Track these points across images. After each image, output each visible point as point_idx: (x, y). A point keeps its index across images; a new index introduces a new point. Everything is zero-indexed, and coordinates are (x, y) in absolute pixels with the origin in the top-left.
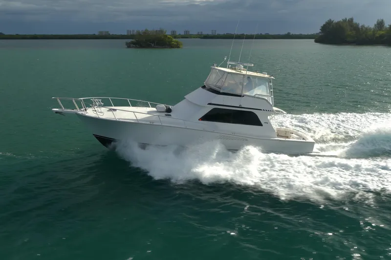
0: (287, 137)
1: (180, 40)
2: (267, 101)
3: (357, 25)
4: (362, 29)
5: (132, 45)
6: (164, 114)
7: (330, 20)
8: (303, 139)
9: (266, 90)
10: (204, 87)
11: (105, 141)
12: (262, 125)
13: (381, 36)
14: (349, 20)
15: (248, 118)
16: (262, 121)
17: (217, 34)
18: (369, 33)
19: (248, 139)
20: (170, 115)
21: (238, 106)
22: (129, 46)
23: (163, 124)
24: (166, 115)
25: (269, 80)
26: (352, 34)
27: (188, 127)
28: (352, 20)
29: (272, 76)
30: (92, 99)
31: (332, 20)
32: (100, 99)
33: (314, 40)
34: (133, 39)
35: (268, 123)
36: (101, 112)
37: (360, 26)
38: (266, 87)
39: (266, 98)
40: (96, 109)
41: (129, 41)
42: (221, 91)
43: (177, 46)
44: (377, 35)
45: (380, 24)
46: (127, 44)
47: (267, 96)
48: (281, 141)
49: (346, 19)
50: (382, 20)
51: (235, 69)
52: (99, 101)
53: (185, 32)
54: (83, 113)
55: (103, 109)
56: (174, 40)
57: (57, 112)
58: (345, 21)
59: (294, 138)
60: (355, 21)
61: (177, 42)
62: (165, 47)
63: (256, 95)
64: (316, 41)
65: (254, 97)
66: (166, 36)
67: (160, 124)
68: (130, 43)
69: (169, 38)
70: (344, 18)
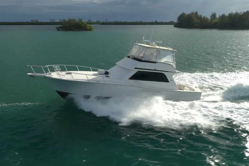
0: (181, 89)
1: (92, 26)
2: (172, 66)
3: (201, 16)
4: (204, 18)
5: (60, 29)
6: (104, 76)
7: (183, 13)
8: (193, 90)
9: (171, 59)
10: (129, 57)
11: (63, 95)
12: (169, 82)
13: (216, 23)
14: (195, 13)
15: (160, 77)
16: (169, 79)
17: (108, 22)
18: (208, 21)
19: (161, 91)
20: (109, 76)
21: (154, 69)
22: (58, 29)
23: (106, 83)
24: (106, 76)
25: (172, 52)
26: (197, 22)
27: (122, 85)
28: (197, 13)
29: (175, 49)
30: (54, 66)
31: (185, 13)
32: (59, 66)
33: (173, 25)
34: (61, 25)
35: (172, 80)
36: (63, 75)
37: (203, 17)
38: (171, 56)
39: (171, 64)
40: (59, 73)
41: (58, 26)
42: (143, 60)
43: (90, 30)
44: (213, 23)
45: (214, 16)
46: (57, 28)
47: (172, 62)
48: (181, 92)
49: (193, 12)
50: (215, 13)
51: (150, 45)
52: (58, 68)
53: (88, 20)
54: (50, 76)
55: (64, 73)
56: (88, 25)
57: (30, 76)
58: (192, 13)
59: (186, 90)
60: (199, 14)
61: (90, 27)
62: (82, 30)
63: (164, 62)
64: (175, 26)
65: (164, 63)
66: (83, 23)
67: (104, 82)
68: (59, 28)
69: (85, 24)
70: (192, 12)
